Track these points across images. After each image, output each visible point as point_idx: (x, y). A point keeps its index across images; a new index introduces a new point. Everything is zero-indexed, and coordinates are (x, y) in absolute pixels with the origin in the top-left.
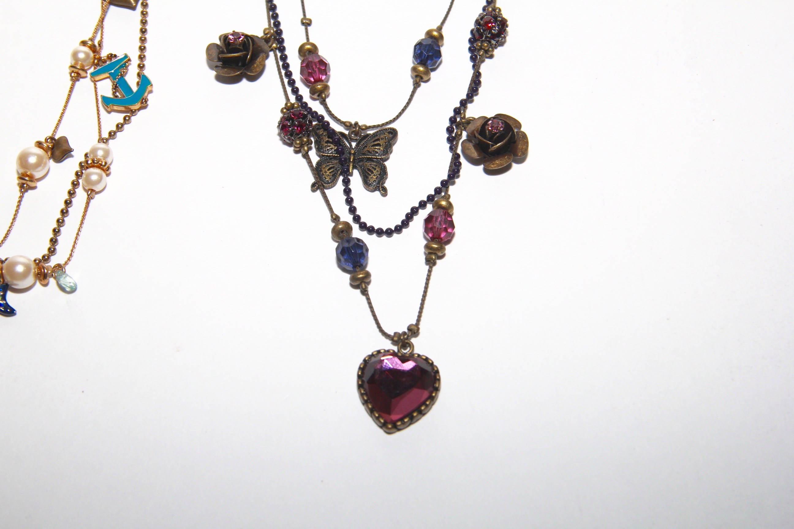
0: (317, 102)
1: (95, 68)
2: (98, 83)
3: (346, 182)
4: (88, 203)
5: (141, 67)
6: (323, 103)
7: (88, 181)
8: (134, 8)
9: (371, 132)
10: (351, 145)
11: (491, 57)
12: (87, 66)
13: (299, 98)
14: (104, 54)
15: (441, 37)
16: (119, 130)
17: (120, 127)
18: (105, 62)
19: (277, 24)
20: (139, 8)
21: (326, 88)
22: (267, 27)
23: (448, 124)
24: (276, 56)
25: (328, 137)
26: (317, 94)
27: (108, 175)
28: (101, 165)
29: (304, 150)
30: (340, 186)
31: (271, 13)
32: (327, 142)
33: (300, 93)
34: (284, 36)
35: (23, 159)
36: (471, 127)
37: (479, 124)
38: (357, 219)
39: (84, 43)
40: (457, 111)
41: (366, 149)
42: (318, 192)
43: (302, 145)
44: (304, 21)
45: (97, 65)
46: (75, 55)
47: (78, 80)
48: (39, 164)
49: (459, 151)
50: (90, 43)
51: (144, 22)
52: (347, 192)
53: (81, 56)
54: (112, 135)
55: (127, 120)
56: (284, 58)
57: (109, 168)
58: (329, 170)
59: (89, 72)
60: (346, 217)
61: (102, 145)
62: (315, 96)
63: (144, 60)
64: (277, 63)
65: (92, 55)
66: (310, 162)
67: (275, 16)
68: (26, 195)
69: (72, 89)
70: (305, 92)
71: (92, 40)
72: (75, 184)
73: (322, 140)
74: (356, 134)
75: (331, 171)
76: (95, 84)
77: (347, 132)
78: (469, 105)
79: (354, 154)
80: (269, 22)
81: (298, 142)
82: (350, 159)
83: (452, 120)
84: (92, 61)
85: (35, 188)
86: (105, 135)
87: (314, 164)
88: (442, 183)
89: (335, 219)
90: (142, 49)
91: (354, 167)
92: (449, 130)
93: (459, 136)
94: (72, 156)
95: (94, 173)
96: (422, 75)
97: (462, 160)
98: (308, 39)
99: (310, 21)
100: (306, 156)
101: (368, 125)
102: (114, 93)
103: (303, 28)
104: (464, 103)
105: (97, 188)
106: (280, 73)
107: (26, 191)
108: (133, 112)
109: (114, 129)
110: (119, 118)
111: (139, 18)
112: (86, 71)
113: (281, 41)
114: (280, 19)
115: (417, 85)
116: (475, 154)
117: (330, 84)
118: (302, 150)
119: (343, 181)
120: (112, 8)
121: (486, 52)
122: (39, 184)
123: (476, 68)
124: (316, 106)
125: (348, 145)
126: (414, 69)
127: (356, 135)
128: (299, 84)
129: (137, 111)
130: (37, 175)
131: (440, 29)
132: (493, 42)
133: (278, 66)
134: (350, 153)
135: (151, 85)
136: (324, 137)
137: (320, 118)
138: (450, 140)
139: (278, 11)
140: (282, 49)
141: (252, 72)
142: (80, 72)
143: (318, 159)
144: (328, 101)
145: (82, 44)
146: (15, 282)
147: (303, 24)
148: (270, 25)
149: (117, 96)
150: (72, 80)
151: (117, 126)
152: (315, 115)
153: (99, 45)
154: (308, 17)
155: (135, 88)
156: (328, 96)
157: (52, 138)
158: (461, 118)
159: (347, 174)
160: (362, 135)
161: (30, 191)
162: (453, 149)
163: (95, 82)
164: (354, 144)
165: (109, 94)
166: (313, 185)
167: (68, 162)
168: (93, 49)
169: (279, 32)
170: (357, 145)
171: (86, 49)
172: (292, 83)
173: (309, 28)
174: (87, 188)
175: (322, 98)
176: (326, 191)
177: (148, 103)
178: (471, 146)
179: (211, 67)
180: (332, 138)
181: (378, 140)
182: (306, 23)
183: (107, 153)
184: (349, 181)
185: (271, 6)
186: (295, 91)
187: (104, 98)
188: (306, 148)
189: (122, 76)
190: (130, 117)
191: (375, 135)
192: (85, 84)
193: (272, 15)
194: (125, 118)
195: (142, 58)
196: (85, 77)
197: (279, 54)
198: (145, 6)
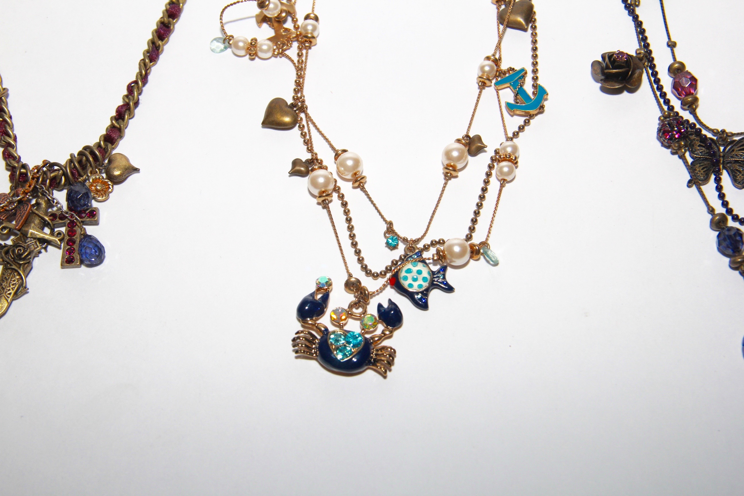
0: (688, 112)
1: (497, 79)
2: (500, 92)
3: (718, 180)
4: (500, 191)
5: (535, 79)
6: (693, 113)
7: (500, 172)
8: (525, 30)
9: (737, 138)
12: (491, 77)
13: (671, 108)
14: (504, 66)
16: (521, 131)
17: (521, 128)
18: (505, 73)
19: (646, 46)
20: (530, 31)
21: (696, 100)
22: (638, 48)
24: (647, 73)
25: (701, 142)
26: (688, 106)
27: (517, 167)
28: (512, 159)
29: (682, 152)
30: (712, 183)
31: (641, 36)
32: (700, 146)
33: (671, 104)
34: (653, 55)
35: (448, 154)
38: (730, 211)
39: (488, 58)
41: (733, 153)
42: (694, 188)
43: (680, 148)
44: (670, 44)
45: (499, 76)
46: (482, 68)
47: (484, 89)
48: (460, 158)
50: (492, 58)
51: (534, 42)
52: (719, 188)
53: (487, 69)
54: (516, 135)
55: (527, 123)
56: (655, 74)
57: (516, 163)
58: (702, 169)
59: (493, 82)
60: (720, 209)
61: (509, 143)
62: (686, 107)
63: (537, 73)
64: (649, 78)
65: (495, 68)
66: (685, 162)
67: (645, 39)
68: (449, 182)
69: (479, 95)
70: (676, 103)
71: (494, 55)
72: (489, 175)
73: (695, 144)
75: (704, 170)
77: (715, 138)
79: (723, 157)
80: (640, 43)
81: (677, 145)
82: (720, 160)
84: (495, 73)
85: (456, 177)
86: (510, 135)
87: (689, 164)
89: (711, 210)
90: (535, 64)
91: (723, 169)
94: (485, 151)
95: (505, 166)
98: (675, 60)
99: (675, 43)
100: (682, 157)
101: (734, 132)
102: (515, 100)
103: (669, 49)
105: (508, 179)
106: (652, 87)
107: (450, 179)
108: (531, 116)
109: (517, 130)
110: (520, 121)
111: (530, 38)
113: (651, 60)
114: (649, 41)
117: (698, 96)
118: (679, 152)
119: (715, 179)
120: (509, 30)
122: (460, 174)
124: (686, 115)
125: (716, 148)
127: (723, 140)
128: (670, 96)
129: (535, 115)
130: (459, 166)
133: (650, 80)
134: (720, 156)
135: (547, 94)
136: (697, 142)
137: (692, 126)
139: (647, 34)
140: (653, 67)
141: (631, 85)
142: (487, 82)
143: (692, 160)
144: (697, 110)
145: (487, 59)
146: (454, 260)
147: (668, 46)
148: (640, 46)
149: (518, 103)
150: (479, 88)
151: (519, 128)
152: (687, 123)
153: (500, 58)
154: (672, 40)
155: (532, 95)
156: (697, 107)
157: (467, 136)
159: (718, 173)
160: (729, 140)
161: (452, 179)
163: (497, 91)
164: (722, 148)
165: (511, 101)
166: (690, 182)
167: (481, 156)
168: (496, 62)
169: (649, 53)
170: (724, 150)
171: (490, 62)
172: (663, 95)
173: (674, 48)
174: (500, 178)
175: (692, 109)
176: (701, 186)
177: (545, 109)
179: (596, 81)
180: (703, 142)
182: (672, 45)
183: (515, 149)
184: (720, 179)
185: (640, 31)
186: (667, 102)
187: (508, 105)
188: (683, 150)
189: (521, 86)
190: (529, 120)
191: (740, 140)
192: (490, 92)
193: (642, 38)
194: (525, 121)
195: (535, 71)
196: (490, 86)
197: (650, 72)
198: (534, 28)
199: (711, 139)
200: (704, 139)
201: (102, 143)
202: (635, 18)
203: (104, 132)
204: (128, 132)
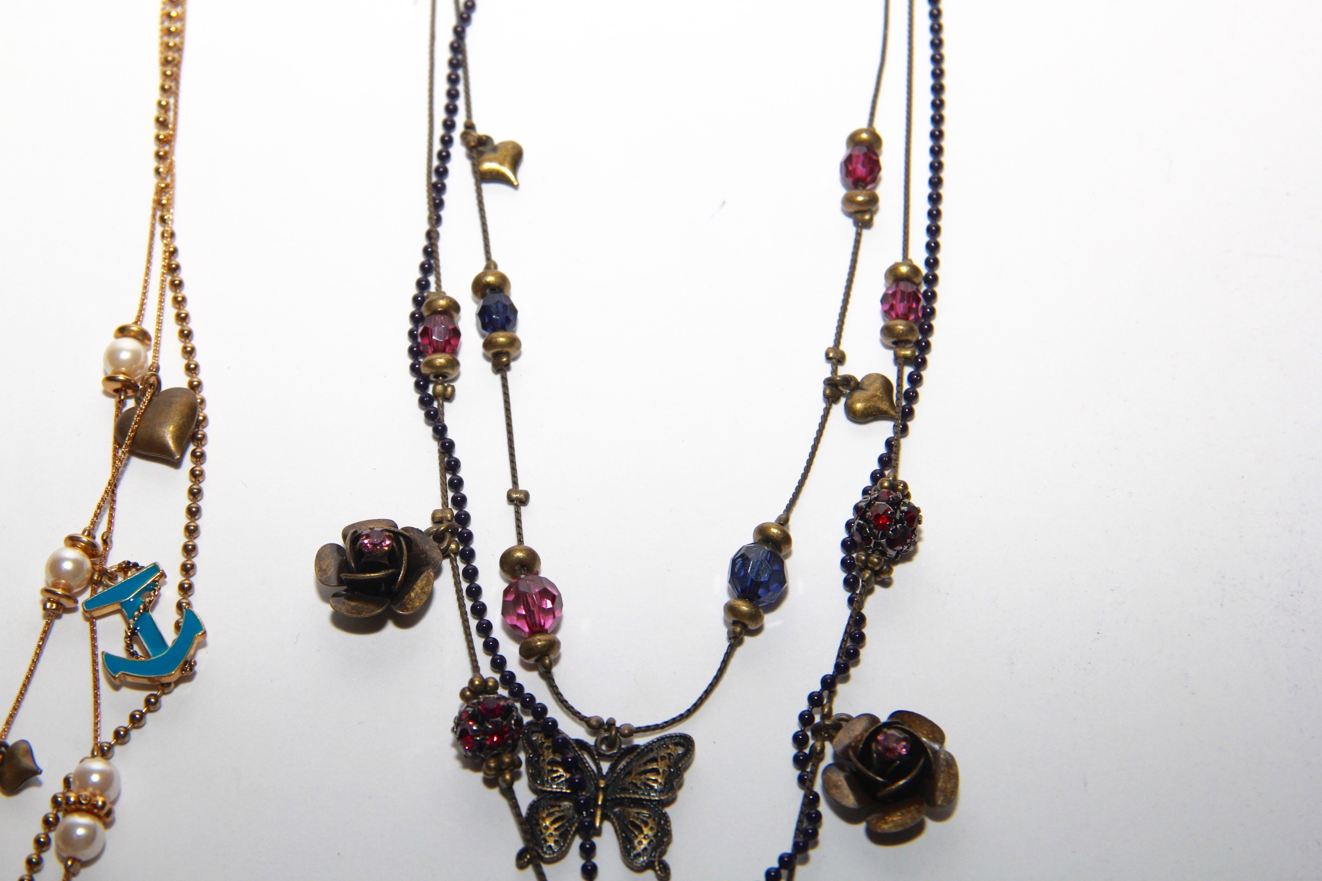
0: (535, 675)
1: (94, 591)
2: (99, 623)
3: (588, 851)
5: (186, 589)
6: (547, 676)
7: (67, 838)
8: (176, 464)
9: (641, 741)
10: (599, 769)
11: (886, 584)
12: (79, 586)
13: (499, 663)
14: (113, 561)
15: (786, 540)
16: (136, 725)
17: (137, 720)
18: (112, 577)
19: (460, 501)
20: (188, 463)
21: (553, 645)
22: (440, 507)
23: (795, 727)
24: (455, 568)
25: (554, 752)
26: (535, 658)
27: (108, 825)
28: (95, 807)
29: (505, 780)
30: (574, 859)
31: (449, 477)
32: (553, 763)
33: (501, 652)
34: (473, 527)
36: (844, 738)
37: (858, 729)
39: (73, 541)
40: (815, 700)
41: (629, 779)
42: (530, 871)
43: (500, 770)
44: (514, 496)
45: (99, 583)
46: (55, 566)
47: (59, 617)
49: (818, 787)
50: (85, 539)
51: (195, 494)
52: (589, 871)
53: (68, 566)
54: (121, 736)
55: (152, 705)
56: (471, 574)
57: (109, 813)
58: (553, 823)
59: (82, 599)
61: (98, 765)
62: (531, 661)
63: (191, 573)
64: (457, 584)
65: (88, 563)
66: (515, 806)
67: (457, 484)
69: (46, 633)
70: (510, 650)
71: (90, 533)
72: (41, 845)
73: (542, 758)
74: (611, 743)
75: (556, 826)
76: (93, 624)
77: (591, 740)
78: (840, 688)
79: (604, 789)
80: (445, 495)
81: (492, 765)
82: (596, 799)
83: (805, 719)
84: (88, 576)
86: (107, 736)
87: (524, 811)
88: (781, 859)
90: (189, 550)
91: (604, 817)
92: (799, 740)
93: (818, 755)
94: (40, 784)
95: (81, 823)
96: (747, 622)
97: (823, 807)
98: (520, 540)
99: (527, 495)
100: (509, 793)
101: (636, 724)
102: (129, 647)
103: (512, 508)
104: (829, 684)
105: (84, 855)
106: (462, 606)
108: (166, 688)
109: (126, 723)
110: (135, 699)
111: (187, 483)
112: (73, 598)
113: (467, 538)
114: (465, 491)
115: (735, 641)
116: (850, 801)
117: (559, 636)
118: (500, 779)
119: (582, 847)
120: (135, 462)
121: (876, 573)
123: (855, 603)
124: (531, 682)
125: (594, 768)
126: (730, 609)
127: (611, 746)
128: (498, 633)
129: (173, 685)
131: (783, 521)
132: (892, 553)
133: (459, 591)
134: (598, 788)
135: (203, 632)
136: (546, 753)
137: (540, 711)
138: (800, 761)
139: (462, 474)
140: (468, 556)
141: (404, 608)
142: (64, 601)
143: (532, 797)
144: (556, 671)
145: (70, 542)
147: (511, 500)
148: (445, 504)
149: (134, 654)
150: (45, 617)
151: (132, 717)
152: (529, 702)
153: (105, 542)
154: (522, 486)
155: (170, 636)
156: (556, 661)
158: (825, 717)
159: (589, 832)
160: (623, 746)
162: (805, 781)
163: (91, 620)
164: (605, 766)
165: (119, 650)
166: (520, 856)
167: (27, 793)
168: (91, 550)
169: (464, 519)
170: (612, 769)
171: (74, 554)
172: (485, 628)
173: (523, 509)
174: (65, 855)
175: (544, 666)
176: (546, 868)
177: (196, 668)
178: (840, 778)
179: (325, 597)
180: (562, 753)
181: (654, 760)
182: (518, 500)
183: (108, 779)
184: (593, 848)
185: (449, 463)
186: (491, 646)
187: (109, 659)
188: (508, 777)
189: (146, 609)
190: (157, 698)
191: (649, 747)
192: (73, 624)
193: (451, 481)
194: (148, 702)
195: (188, 570)
196: (73, 610)
197: (461, 566)
198: (199, 458)
199: (581, 744)
200: (562, 744)
202: (440, 431)
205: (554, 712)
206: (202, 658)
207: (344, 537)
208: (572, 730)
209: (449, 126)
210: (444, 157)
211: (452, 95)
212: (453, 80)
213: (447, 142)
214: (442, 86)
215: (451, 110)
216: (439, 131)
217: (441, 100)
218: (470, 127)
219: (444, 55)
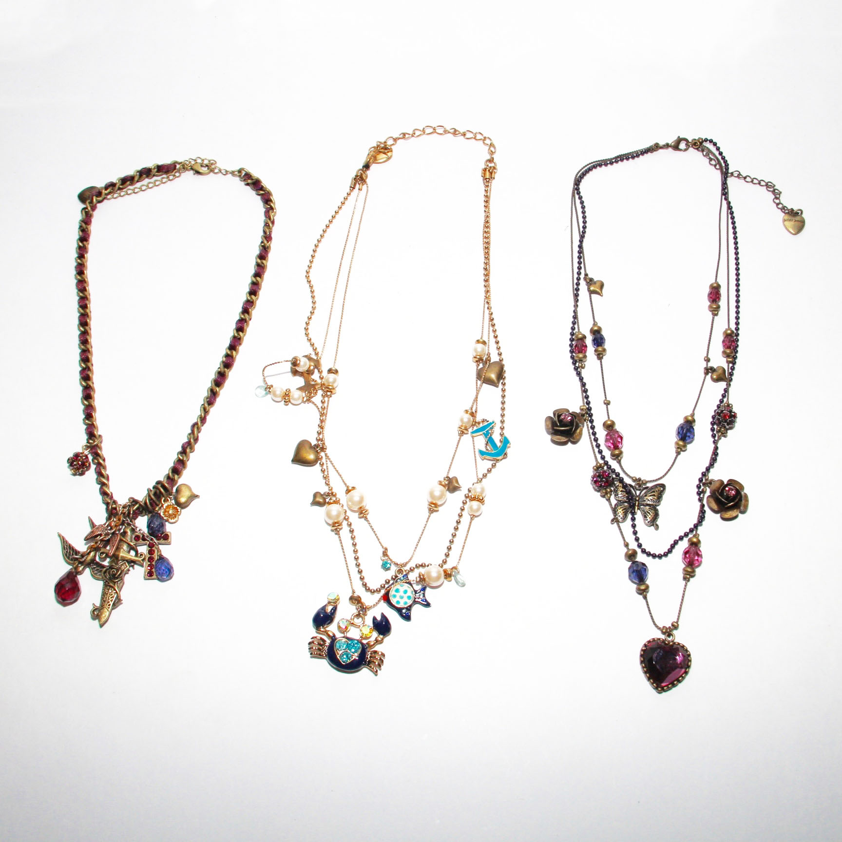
0: (615, 462)
1: (473, 429)
2: (475, 438)
3: (633, 519)
4: (471, 523)
5: (502, 429)
6: (619, 462)
7: (470, 508)
8: (497, 387)
9: (649, 485)
10: (636, 493)
11: (725, 437)
12: (468, 427)
13: (603, 458)
14: (479, 418)
15: (694, 421)
17: (489, 471)
18: (479, 423)
19: (588, 403)
20: (500, 386)
21: (621, 453)
22: (582, 405)
23: (698, 483)
24: (587, 425)
25: (623, 488)
27: (483, 504)
28: (480, 499)
29: (608, 496)
30: (629, 521)
32: (622, 491)
33: (604, 453)
34: (593, 412)
35: (432, 494)
36: (715, 486)
37: (717, 485)
38: (640, 546)
39: (467, 411)
40: (704, 474)
41: (646, 497)
43: (606, 493)
44: (606, 402)
45: (474, 425)
46: (461, 420)
47: (463, 436)
48: (441, 497)
49: (705, 502)
50: (470, 411)
51: (503, 396)
52: (634, 526)
53: (466, 420)
54: (485, 476)
55: (494, 466)
56: (593, 428)
57: (484, 501)
59: (470, 430)
60: (633, 545)
61: (478, 485)
62: (614, 457)
63: (504, 423)
64: (588, 430)
65: (471, 419)
66: (611, 505)
67: (587, 397)
68: (432, 515)
69: (459, 441)
70: (607, 453)
71: (471, 408)
72: (462, 509)
73: (618, 490)
74: (640, 486)
75: (623, 511)
76: (473, 438)
77: (633, 484)
78: (711, 470)
79: (639, 500)
80: (583, 401)
81: (604, 491)
82: (636, 503)
83: (700, 480)
84: (472, 423)
85: (437, 511)
86: (481, 476)
87: (613, 506)
88: (694, 525)
89: (627, 545)
90: (503, 415)
91: (638, 509)
92: (698, 487)
93: (703, 492)
94: (461, 490)
95: (475, 504)
96: (682, 448)
97: (706, 508)
98: (609, 418)
99: (610, 402)
100: (609, 500)
101: (647, 480)
102: (486, 447)
103: (605, 406)
104: (708, 469)
105: (477, 514)
106: (590, 438)
107: (432, 513)
108: (498, 461)
109: (486, 472)
110: (489, 464)
111: (501, 393)
112: (467, 430)
113: (591, 415)
114: (590, 399)
115: (678, 453)
116: (715, 507)
117: (623, 450)
118: (606, 496)
119: (632, 519)
120: (484, 384)
121: (722, 433)
122: (440, 509)
123: (715, 442)
124: (614, 464)
125: (634, 493)
126: (677, 443)
128: (603, 447)
129: (500, 460)
130: (439, 503)
131: (693, 415)
132: (727, 427)
133: (589, 433)
134: (636, 499)
135: (509, 443)
136: (620, 488)
137: (618, 475)
138: (699, 494)
139: (589, 393)
140: (592, 421)
141: (574, 439)
142: (464, 431)
143: (616, 502)
144: (622, 461)
146: (431, 582)
147: (605, 403)
148: (584, 403)
149: (487, 450)
150: (459, 436)
152: (614, 471)
153: (476, 412)
154: (608, 399)
155: (498, 444)
156: (621, 458)
157: (447, 477)
158: (706, 480)
159: (633, 514)
161: (434, 513)
162: (700, 500)
163: (473, 437)
164: (638, 492)
165: (483, 448)
166: (612, 520)
167: (457, 493)
168: (473, 415)
169: (590, 409)
170: (640, 494)
171: (468, 415)
172: (598, 446)
173: (609, 406)
174: (471, 514)
175: (618, 460)
176: (620, 524)
177: (508, 455)
178: (712, 500)
179: (548, 434)
180: (625, 489)
181: (654, 492)
183: (483, 490)
184: (635, 518)
185: (584, 390)
186: (600, 452)
187: (479, 450)
189: (491, 435)
190: (495, 464)
191: (652, 488)
192: (467, 438)
193: (585, 396)
194: (492, 465)
195: (502, 422)
196: (467, 434)
197: (590, 425)
198: (504, 384)
199: (631, 486)
200: (625, 486)
201: (170, 474)
202: (581, 379)
203: (172, 465)
204: (189, 464)
205: (622, 475)
206: (508, 451)
207: (554, 414)
208: (628, 481)
209: (579, 274)
210: (578, 284)
211: (580, 263)
212: (579, 258)
213: (578, 279)
214: (576, 260)
215: (579, 268)
216: (576, 276)
217: (576, 265)
218: (586, 275)
219: (576, 249)
